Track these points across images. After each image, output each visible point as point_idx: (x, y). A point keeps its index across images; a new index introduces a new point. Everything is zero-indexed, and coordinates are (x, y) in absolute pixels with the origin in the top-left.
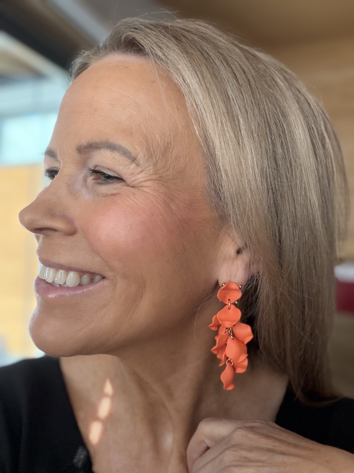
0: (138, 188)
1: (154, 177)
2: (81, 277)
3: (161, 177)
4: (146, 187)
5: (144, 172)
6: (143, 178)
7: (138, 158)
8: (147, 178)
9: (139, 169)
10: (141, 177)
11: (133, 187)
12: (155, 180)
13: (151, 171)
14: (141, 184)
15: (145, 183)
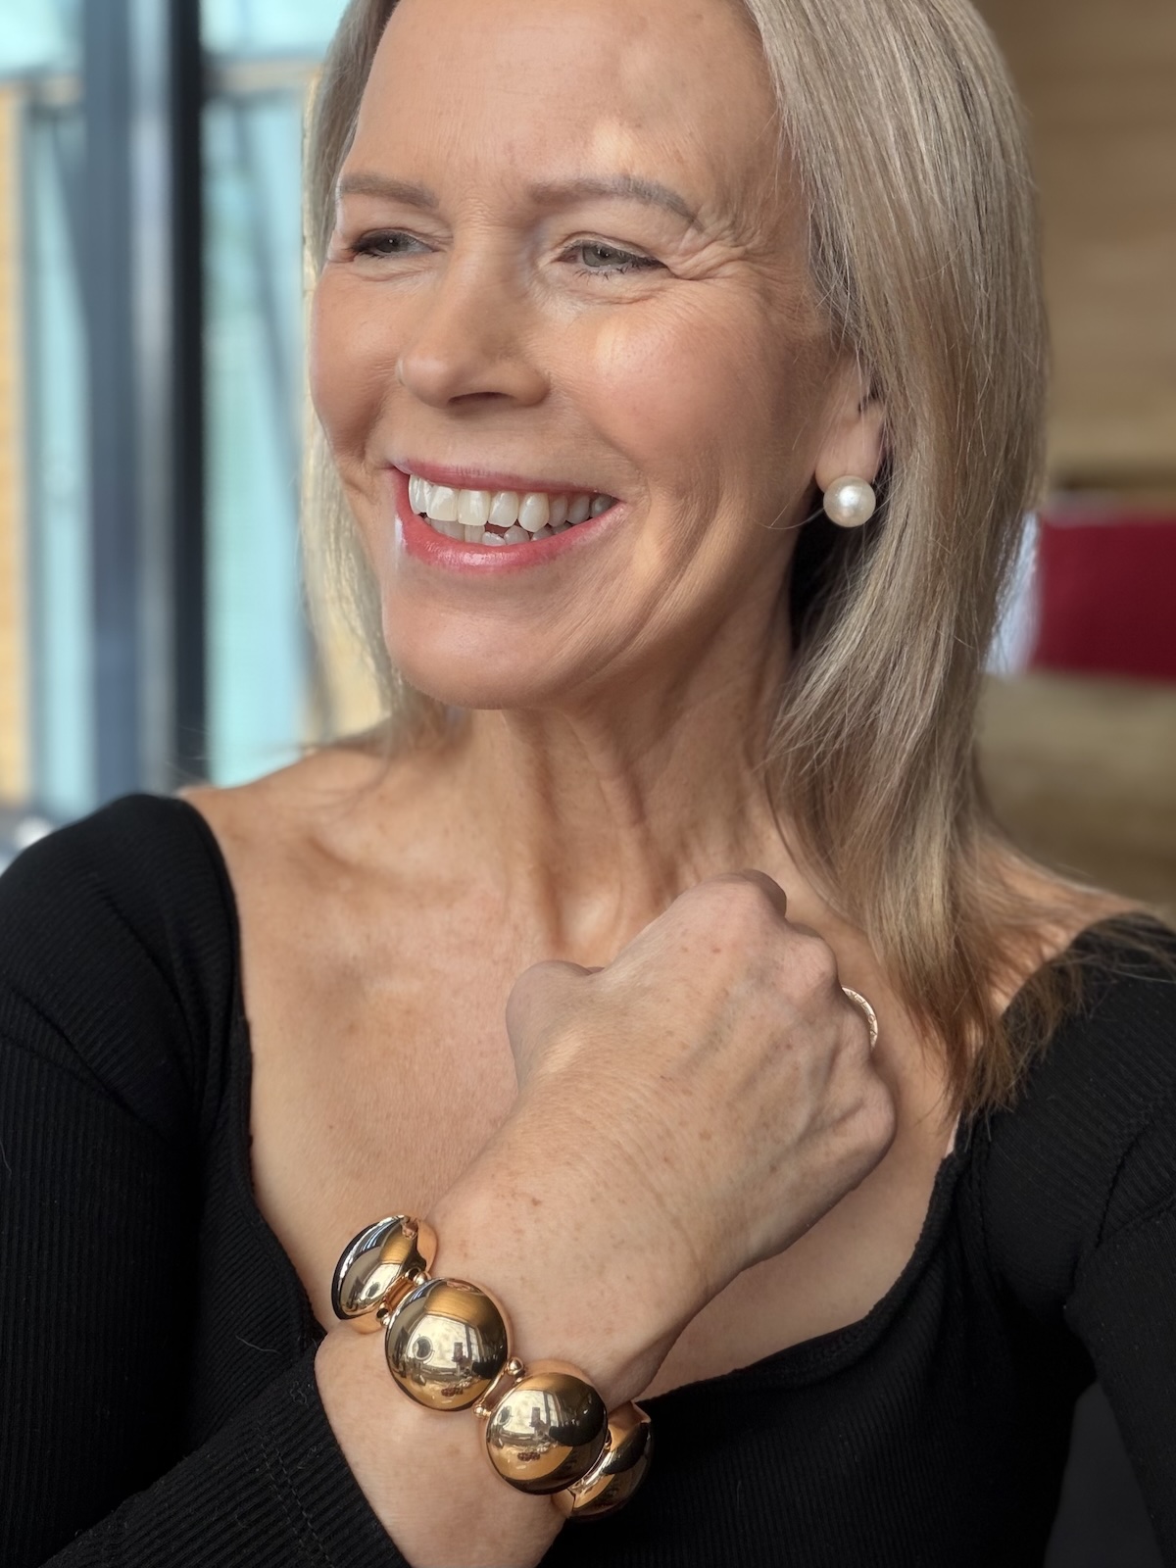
0: (706, 281)
2: (550, 503)
4: (723, 277)
5: (712, 246)
6: (714, 257)
7: (699, 214)
9: (704, 238)
10: (709, 255)
11: (692, 280)
12: (739, 259)
14: (714, 271)
15: (721, 269)
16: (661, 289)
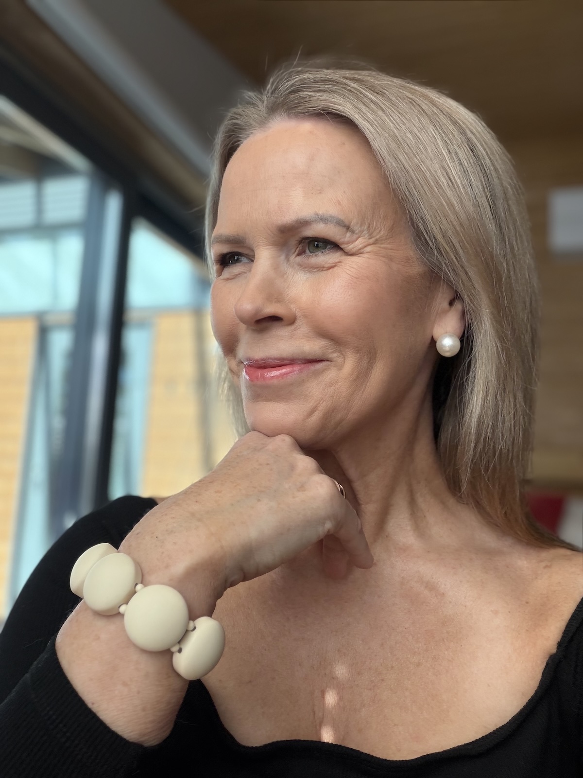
0: (359, 255)
1: (371, 241)
3: (376, 240)
4: (366, 253)
5: (360, 238)
6: (361, 244)
7: (351, 225)
8: (365, 244)
9: (355, 236)
10: (359, 243)
11: (352, 255)
12: (373, 244)
13: (367, 235)
14: (362, 251)
15: (365, 249)
16: (340, 262)
